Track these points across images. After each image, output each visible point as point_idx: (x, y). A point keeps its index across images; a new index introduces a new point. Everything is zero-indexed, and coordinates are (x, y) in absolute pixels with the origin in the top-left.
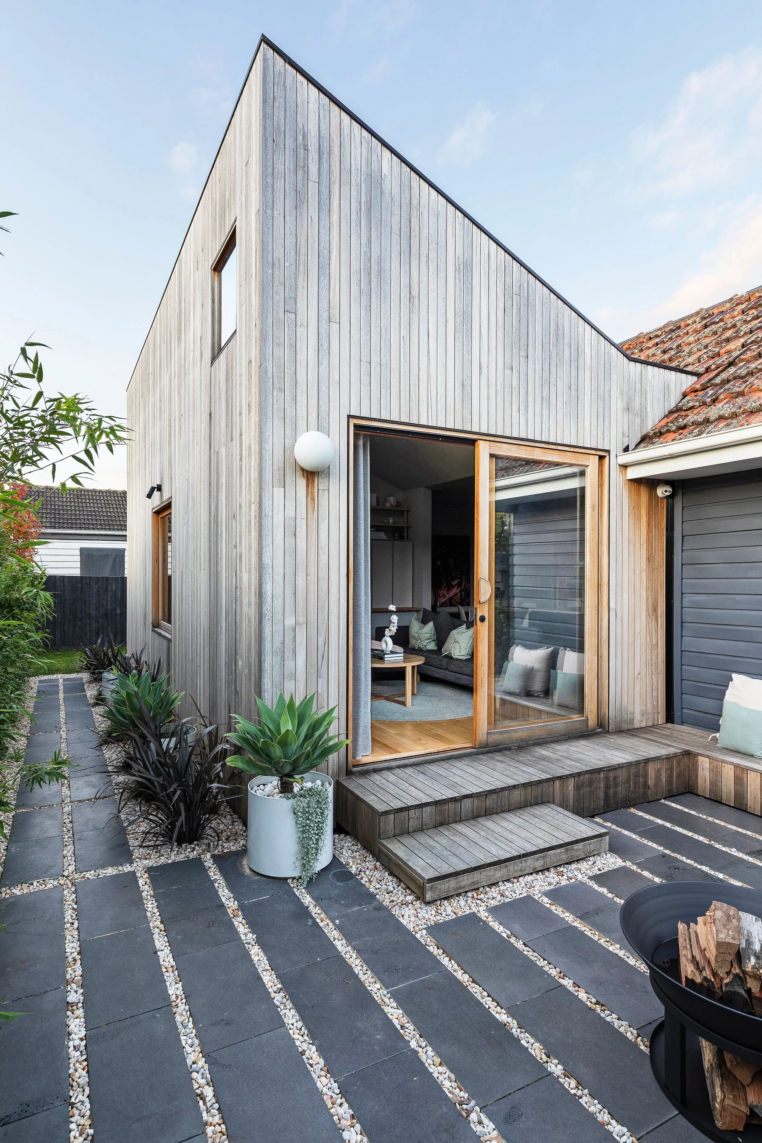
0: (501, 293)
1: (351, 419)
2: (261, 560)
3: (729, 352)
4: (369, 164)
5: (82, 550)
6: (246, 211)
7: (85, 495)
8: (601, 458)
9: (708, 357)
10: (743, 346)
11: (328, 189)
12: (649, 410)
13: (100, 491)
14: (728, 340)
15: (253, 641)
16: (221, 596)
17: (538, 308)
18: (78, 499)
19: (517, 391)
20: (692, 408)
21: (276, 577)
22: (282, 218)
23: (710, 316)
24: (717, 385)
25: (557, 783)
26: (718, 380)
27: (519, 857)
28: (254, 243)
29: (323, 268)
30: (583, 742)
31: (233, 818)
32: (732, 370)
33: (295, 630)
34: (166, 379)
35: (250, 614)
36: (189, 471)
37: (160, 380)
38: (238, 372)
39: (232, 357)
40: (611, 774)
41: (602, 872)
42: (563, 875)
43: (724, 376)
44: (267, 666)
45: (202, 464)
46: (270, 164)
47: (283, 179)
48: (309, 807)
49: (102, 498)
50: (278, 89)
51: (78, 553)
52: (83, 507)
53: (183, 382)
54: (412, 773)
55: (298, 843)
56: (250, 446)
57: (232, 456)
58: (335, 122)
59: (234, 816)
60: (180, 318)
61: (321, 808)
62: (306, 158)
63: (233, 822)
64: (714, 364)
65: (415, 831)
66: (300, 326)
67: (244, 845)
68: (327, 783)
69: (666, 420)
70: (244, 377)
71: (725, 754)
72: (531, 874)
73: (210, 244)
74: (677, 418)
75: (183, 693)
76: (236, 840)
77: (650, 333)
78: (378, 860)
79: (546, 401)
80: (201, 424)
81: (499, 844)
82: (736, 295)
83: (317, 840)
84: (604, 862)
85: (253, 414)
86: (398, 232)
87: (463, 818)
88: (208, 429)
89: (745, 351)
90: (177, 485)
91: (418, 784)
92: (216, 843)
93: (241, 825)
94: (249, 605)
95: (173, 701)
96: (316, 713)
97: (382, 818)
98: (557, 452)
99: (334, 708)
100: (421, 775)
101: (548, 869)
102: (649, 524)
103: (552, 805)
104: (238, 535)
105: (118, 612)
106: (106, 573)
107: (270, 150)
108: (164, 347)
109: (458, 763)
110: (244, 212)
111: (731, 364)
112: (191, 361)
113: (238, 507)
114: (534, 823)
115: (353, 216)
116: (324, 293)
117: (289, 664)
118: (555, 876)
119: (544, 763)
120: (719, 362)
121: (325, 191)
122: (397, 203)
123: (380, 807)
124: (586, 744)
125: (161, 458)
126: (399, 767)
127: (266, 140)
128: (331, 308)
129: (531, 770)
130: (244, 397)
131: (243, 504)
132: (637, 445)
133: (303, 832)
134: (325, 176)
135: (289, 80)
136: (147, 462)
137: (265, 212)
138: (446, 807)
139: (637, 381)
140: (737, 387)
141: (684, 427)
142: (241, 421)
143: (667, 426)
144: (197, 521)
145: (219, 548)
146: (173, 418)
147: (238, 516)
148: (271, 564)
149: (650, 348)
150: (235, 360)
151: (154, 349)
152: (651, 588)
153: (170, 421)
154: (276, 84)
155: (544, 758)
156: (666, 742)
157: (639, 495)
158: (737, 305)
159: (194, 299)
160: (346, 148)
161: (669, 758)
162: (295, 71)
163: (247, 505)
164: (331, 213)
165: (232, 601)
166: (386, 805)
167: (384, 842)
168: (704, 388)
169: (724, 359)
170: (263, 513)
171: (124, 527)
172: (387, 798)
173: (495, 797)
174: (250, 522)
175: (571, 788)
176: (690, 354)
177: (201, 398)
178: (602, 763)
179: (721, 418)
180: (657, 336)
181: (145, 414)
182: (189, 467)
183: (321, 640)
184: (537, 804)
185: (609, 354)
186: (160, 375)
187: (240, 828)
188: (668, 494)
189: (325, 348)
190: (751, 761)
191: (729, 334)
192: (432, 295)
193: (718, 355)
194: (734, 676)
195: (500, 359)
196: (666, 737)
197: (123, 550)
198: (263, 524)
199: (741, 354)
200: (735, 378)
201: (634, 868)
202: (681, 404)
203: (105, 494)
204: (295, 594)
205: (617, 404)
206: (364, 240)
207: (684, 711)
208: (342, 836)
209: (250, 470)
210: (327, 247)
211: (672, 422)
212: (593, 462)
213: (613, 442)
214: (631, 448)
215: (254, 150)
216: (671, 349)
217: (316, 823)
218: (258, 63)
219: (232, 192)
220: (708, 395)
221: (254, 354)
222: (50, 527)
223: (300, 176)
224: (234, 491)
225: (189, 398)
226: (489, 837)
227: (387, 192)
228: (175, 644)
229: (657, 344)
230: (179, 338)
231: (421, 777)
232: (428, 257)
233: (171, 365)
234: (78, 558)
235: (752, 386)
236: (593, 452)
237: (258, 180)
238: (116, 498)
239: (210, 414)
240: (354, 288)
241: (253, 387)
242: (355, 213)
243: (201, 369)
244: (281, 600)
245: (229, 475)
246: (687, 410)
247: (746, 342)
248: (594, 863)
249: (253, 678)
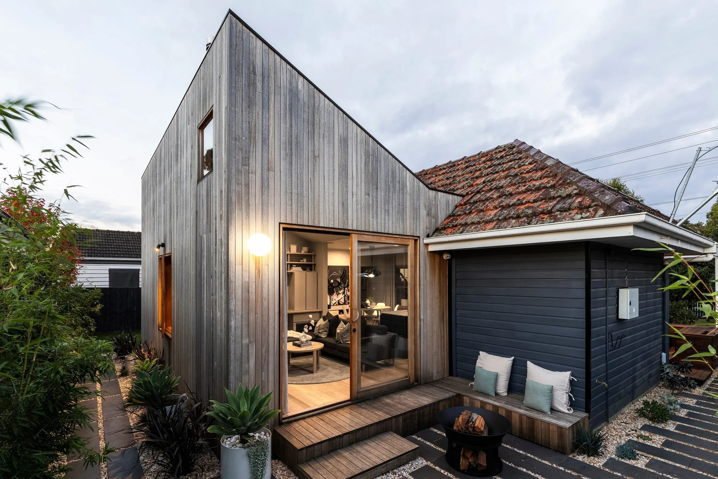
0: (363, 155)
1: (281, 225)
2: (228, 307)
3: (477, 185)
4: (291, 83)
5: (110, 270)
6: (219, 104)
7: (112, 235)
8: (416, 241)
9: (467, 186)
10: (484, 182)
11: (267, 97)
12: (439, 215)
13: (123, 232)
14: (477, 178)
15: (223, 353)
16: (204, 322)
17: (383, 162)
18: (107, 237)
19: (372, 207)
20: (460, 215)
21: (237, 317)
22: (241, 113)
23: (469, 161)
24: (471, 203)
25: (394, 419)
26: (472, 201)
27: (373, 468)
28: (224, 125)
29: (265, 141)
30: (407, 392)
31: (211, 454)
32: (478, 196)
33: (248, 346)
34: (168, 181)
35: (221, 337)
36: (183, 241)
37: (164, 180)
38: (214, 194)
39: (210, 184)
40: (421, 411)
41: (416, 469)
42: (396, 474)
43: (475, 199)
44: (232, 368)
45: (192, 240)
46: (234, 81)
47: (241, 91)
48: (257, 452)
49: (124, 236)
50: (238, 40)
51: (108, 271)
52: (111, 243)
53: (179, 186)
54: (316, 420)
55: (251, 473)
56: (221, 239)
57: (210, 241)
58: (271, 60)
59: (212, 452)
60: (177, 148)
61: (264, 452)
62: (255, 80)
63: (212, 457)
64: (470, 191)
65: (318, 457)
66: (252, 173)
67: (218, 473)
68: (268, 433)
69: (447, 221)
70: (218, 198)
71: (476, 395)
72: (380, 476)
73: (197, 113)
74: (452, 220)
75: (180, 377)
76: (213, 470)
77: (441, 166)
78: (297, 476)
79: (387, 212)
80: (191, 216)
81: (363, 460)
82: (481, 152)
83: (262, 470)
84: (417, 463)
85: (223, 221)
86: (307, 121)
87: (344, 446)
88: (195, 220)
89: (484, 186)
90: (175, 247)
91: (319, 428)
92: (201, 474)
93: (216, 458)
94: (221, 331)
95: (173, 382)
96: (261, 397)
97: (299, 453)
98: (393, 239)
99: (271, 392)
100: (322, 422)
101: (389, 472)
102: (440, 273)
103: (391, 432)
104: (214, 288)
105: (135, 309)
106: (127, 285)
107: (234, 74)
108: (167, 161)
109: (341, 411)
110: (218, 104)
111: (478, 192)
112: (184, 177)
113: (214, 272)
114: (381, 445)
115: (282, 112)
116: (265, 155)
117: (245, 365)
118: (392, 475)
119: (387, 407)
120: (472, 190)
121: (266, 98)
122: (306, 106)
123: (298, 446)
124: (409, 393)
125: (164, 227)
126: (309, 417)
127: (231, 68)
128: (269, 163)
129: (380, 413)
130: (218, 209)
131: (217, 272)
132: (434, 233)
133: (254, 467)
134: (266, 89)
135: (245, 35)
136: (155, 228)
137: (230, 109)
138: (335, 441)
139: (433, 200)
140: (481, 206)
141: (456, 226)
142: (216, 223)
143: (448, 224)
144: (188, 273)
145: (202, 293)
146: (172, 206)
147: (214, 277)
148: (234, 309)
149: (441, 175)
150: (212, 187)
151: (160, 160)
152: (441, 307)
153: (171, 207)
154: (237, 37)
155: (388, 404)
156: (448, 389)
157: (435, 259)
158: (482, 157)
159: (186, 141)
160: (278, 74)
161: (449, 399)
162: (248, 31)
163: (220, 273)
164: (270, 110)
165: (210, 326)
166: (301, 444)
167: (300, 466)
168: (465, 204)
169: (474, 189)
170: (230, 280)
171: (139, 256)
172: (303, 439)
173: (361, 432)
174: (221, 283)
175: (401, 421)
176: (459, 182)
177: (191, 201)
178: (417, 405)
179: (473, 223)
180: (444, 169)
181: (154, 197)
182: (183, 238)
183: (264, 350)
184: (383, 432)
185: (419, 186)
186: (164, 177)
187: (216, 461)
188: (448, 258)
189: (266, 185)
190: (488, 398)
191: (478, 174)
192: (326, 156)
193: (472, 186)
194: (481, 352)
195: (363, 190)
196: (449, 385)
197: (138, 270)
198: (230, 286)
199: (483, 187)
200: (480, 201)
201: (432, 465)
202: (454, 212)
203: (126, 234)
204: (248, 325)
205: (423, 212)
206: (288, 125)
207: (457, 369)
208: (277, 460)
209: (221, 253)
210: (267, 129)
211: (450, 222)
212: (411, 243)
213: (421, 232)
214: (430, 236)
215: (224, 70)
216: (450, 178)
217: (261, 460)
218: (227, 23)
219: (211, 89)
220: (467, 209)
221: (224, 187)
222: (88, 256)
223: (251, 89)
224: (212, 262)
225: (183, 198)
226: (358, 457)
227: (301, 99)
228: (174, 342)
229: (444, 173)
230: (177, 160)
231: (321, 423)
232: (324, 135)
233: (171, 173)
234: (108, 275)
235: (487, 207)
236: (411, 238)
237: (226, 89)
238: (134, 237)
239: (197, 212)
240: (283, 152)
241: (224, 206)
242: (283, 111)
243: (191, 183)
244: (240, 330)
245: (209, 251)
246: (457, 216)
247: (485, 180)
248: (412, 464)
249: (223, 374)
